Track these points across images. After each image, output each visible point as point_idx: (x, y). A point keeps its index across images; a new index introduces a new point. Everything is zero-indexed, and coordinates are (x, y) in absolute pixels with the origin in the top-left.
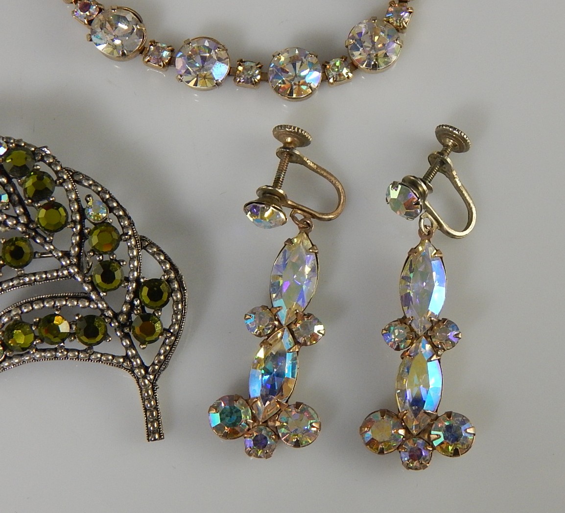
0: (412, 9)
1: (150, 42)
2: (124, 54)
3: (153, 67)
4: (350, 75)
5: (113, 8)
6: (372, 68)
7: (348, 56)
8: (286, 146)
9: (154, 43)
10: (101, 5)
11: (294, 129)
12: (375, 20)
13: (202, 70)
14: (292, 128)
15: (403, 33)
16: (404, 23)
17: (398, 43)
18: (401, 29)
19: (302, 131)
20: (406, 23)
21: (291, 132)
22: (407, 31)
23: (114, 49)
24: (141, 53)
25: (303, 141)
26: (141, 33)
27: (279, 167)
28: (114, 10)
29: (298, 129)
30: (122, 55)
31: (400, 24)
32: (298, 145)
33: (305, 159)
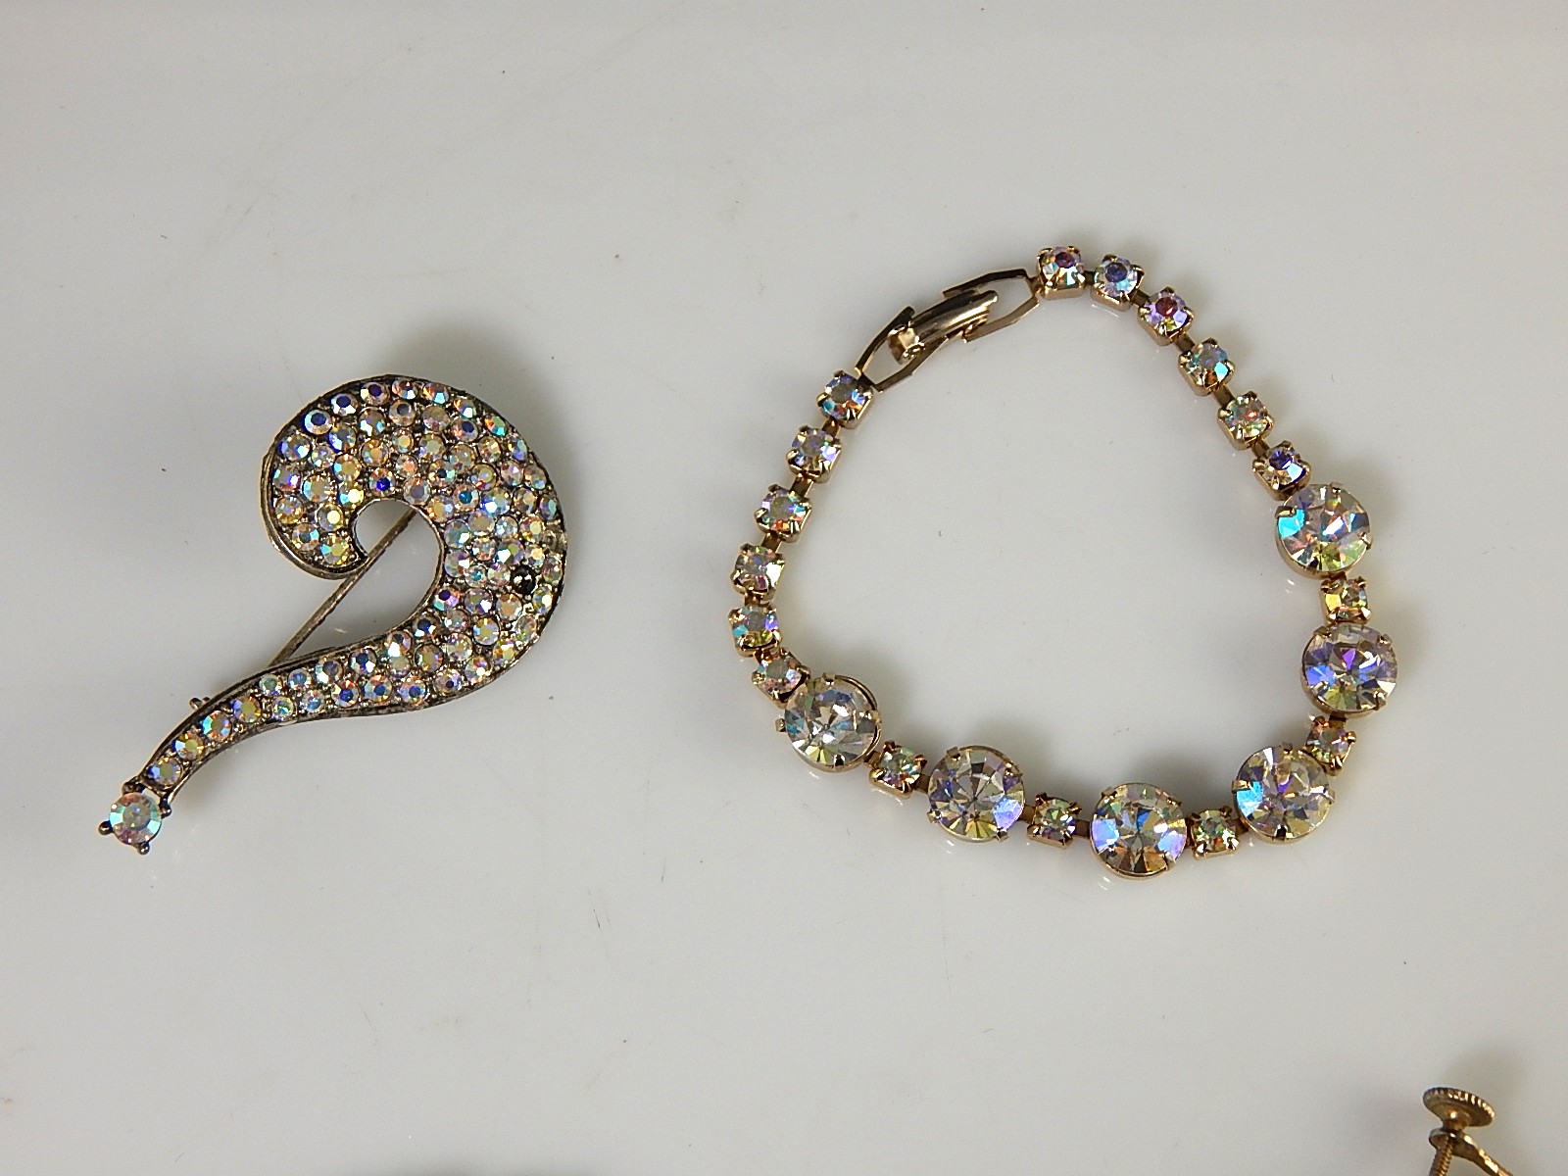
0: (1353, 734)
1: (886, 743)
2: (839, 762)
3: (885, 788)
4: (1235, 843)
5: (829, 677)
6: (1278, 835)
7: (1232, 806)
8: (1448, 1126)
9: (894, 747)
10: (805, 668)
11: (1463, 1095)
12: (1289, 751)
13: (972, 805)
14: (1460, 1093)
15: (1333, 775)
16: (1338, 759)
17: (1327, 796)
18: (1332, 769)
19: (1476, 1099)
20: (1341, 760)
21: (1458, 1101)
22: (1340, 774)
23: (821, 748)
24: (866, 761)
25: (1480, 1117)
26: (872, 727)
27: (1433, 1164)
28: (831, 681)
29: (1470, 1096)
30: (837, 764)
31: (1330, 760)
32: (1468, 1123)
33: (1482, 1153)
